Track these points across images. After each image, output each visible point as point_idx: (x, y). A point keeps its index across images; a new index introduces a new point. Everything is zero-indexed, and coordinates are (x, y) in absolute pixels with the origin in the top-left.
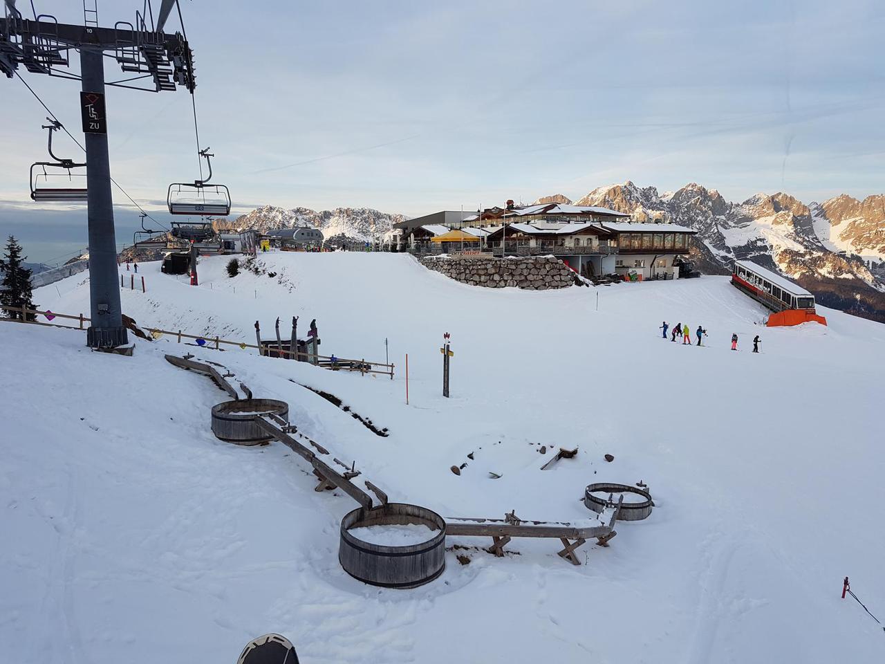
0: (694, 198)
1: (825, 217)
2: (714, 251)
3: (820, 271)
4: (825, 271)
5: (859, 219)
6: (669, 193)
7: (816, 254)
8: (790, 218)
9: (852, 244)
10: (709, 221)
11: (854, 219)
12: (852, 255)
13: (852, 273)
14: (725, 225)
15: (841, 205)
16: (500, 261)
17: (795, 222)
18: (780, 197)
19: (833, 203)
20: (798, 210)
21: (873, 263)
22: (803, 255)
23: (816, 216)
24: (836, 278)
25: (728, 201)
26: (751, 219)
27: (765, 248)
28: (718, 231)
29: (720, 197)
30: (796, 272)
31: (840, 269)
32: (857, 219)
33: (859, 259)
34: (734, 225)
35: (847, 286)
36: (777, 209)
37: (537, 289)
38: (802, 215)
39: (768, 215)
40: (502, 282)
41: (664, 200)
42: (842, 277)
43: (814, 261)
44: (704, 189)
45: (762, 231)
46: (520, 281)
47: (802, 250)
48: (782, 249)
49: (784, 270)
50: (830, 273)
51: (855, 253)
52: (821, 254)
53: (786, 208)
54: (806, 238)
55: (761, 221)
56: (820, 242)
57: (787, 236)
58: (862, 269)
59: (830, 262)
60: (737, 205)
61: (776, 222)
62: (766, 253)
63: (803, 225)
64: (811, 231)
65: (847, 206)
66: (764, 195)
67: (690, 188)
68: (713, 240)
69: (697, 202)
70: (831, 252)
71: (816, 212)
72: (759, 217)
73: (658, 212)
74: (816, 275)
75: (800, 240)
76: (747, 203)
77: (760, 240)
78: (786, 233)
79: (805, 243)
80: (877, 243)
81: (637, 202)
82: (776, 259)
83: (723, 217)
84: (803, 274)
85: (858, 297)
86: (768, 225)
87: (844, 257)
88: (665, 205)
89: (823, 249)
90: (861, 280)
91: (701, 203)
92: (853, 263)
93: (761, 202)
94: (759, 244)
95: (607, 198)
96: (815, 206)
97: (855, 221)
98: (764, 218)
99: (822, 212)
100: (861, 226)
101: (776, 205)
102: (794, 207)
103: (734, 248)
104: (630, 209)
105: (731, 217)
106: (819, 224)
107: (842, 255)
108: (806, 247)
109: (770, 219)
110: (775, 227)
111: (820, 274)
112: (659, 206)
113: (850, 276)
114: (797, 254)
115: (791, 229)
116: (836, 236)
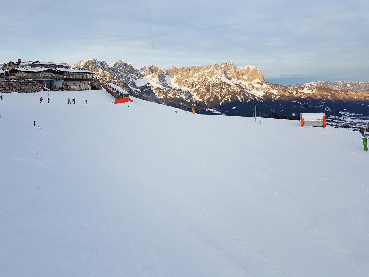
0: (122, 66)
1: (168, 75)
2: (132, 88)
3: (169, 95)
4: (171, 95)
5: (180, 76)
6: (112, 64)
7: (167, 89)
8: (157, 75)
9: (178, 85)
10: (129, 76)
11: (178, 76)
12: (179, 89)
13: (179, 95)
14: (135, 78)
15: (173, 71)
16: (8, 82)
17: (159, 77)
18: (153, 67)
19: (171, 70)
20: (160, 72)
21: (185, 91)
22: (163, 89)
23: (166, 75)
24: (174, 97)
25: (135, 68)
26: (144, 76)
27: (150, 87)
28: (133, 80)
29: (132, 67)
30: (161, 96)
31: (175, 94)
32: (179, 76)
33: (181, 90)
34: (138, 78)
35: (178, 100)
36: (153, 72)
37: (26, 92)
38: (161, 74)
39: (150, 74)
40: (10, 90)
41: (110, 67)
42: (176, 97)
43: (167, 91)
44: (125, 63)
45: (148, 80)
46: (19, 90)
47: (163, 88)
48: (156, 87)
49: (157, 95)
50: (172, 96)
51: (179, 88)
52: (169, 89)
53: (156, 71)
54: (163, 83)
55: (147, 77)
56: (168, 84)
57: (157, 82)
58: (182, 94)
59: (172, 92)
60: (139, 70)
61: (153, 77)
62: (151, 89)
63: (162, 78)
64: (165, 80)
65: (175, 71)
66: (148, 66)
67: (120, 62)
68: (131, 84)
69: (123, 68)
70: (172, 88)
71: (166, 73)
72: (147, 75)
73: (108, 72)
74: (168, 97)
75: (162, 84)
76: (142, 69)
77: (148, 84)
78: (157, 81)
79: (163, 85)
80: (186, 84)
81: (99, 67)
82: (154, 91)
83: (134, 75)
84: (164, 96)
85: (181, 104)
86: (150, 78)
87: (176, 90)
88: (111, 69)
89: (169, 87)
90: (182, 98)
91: (125, 69)
92: (179, 92)
93: (147, 69)
94: (148, 85)
95: (86, 65)
96: (165, 71)
97: (178, 77)
98: (148, 75)
99: (168, 73)
100: (180, 78)
101: (152, 70)
102: (158, 71)
103: (139, 87)
104: (96, 70)
105: (137, 75)
106: (167, 77)
107: (175, 89)
108: (164, 87)
109: (151, 76)
110: (153, 79)
111: (169, 96)
112: (108, 69)
113: (178, 97)
114: (161, 89)
115: (158, 79)
116: (173, 82)
